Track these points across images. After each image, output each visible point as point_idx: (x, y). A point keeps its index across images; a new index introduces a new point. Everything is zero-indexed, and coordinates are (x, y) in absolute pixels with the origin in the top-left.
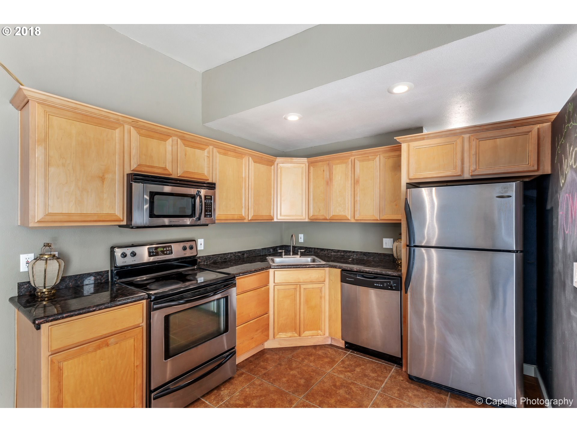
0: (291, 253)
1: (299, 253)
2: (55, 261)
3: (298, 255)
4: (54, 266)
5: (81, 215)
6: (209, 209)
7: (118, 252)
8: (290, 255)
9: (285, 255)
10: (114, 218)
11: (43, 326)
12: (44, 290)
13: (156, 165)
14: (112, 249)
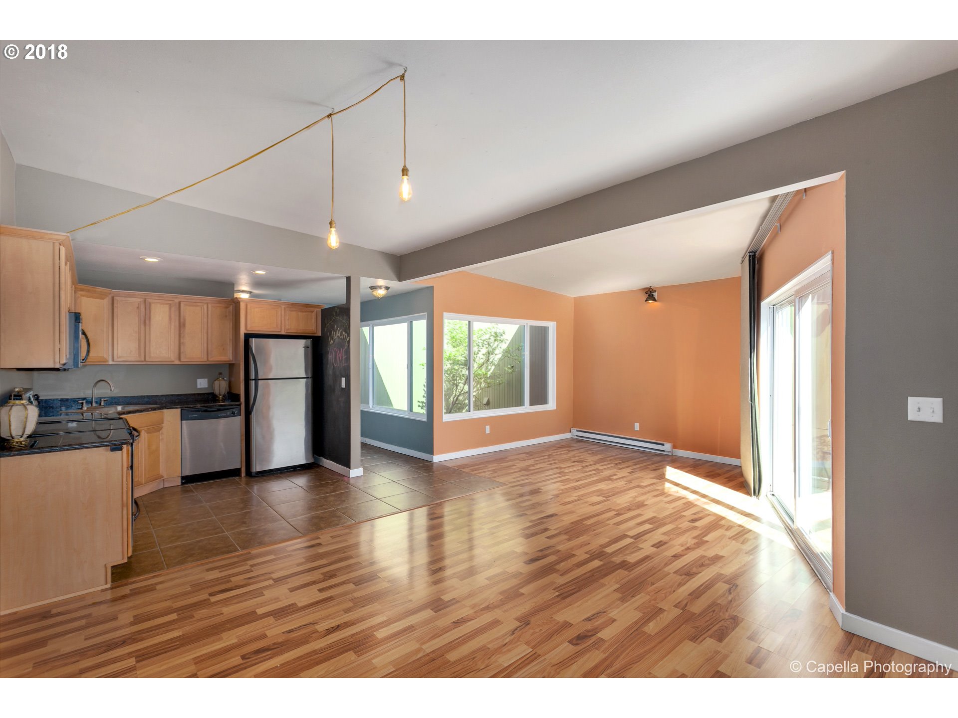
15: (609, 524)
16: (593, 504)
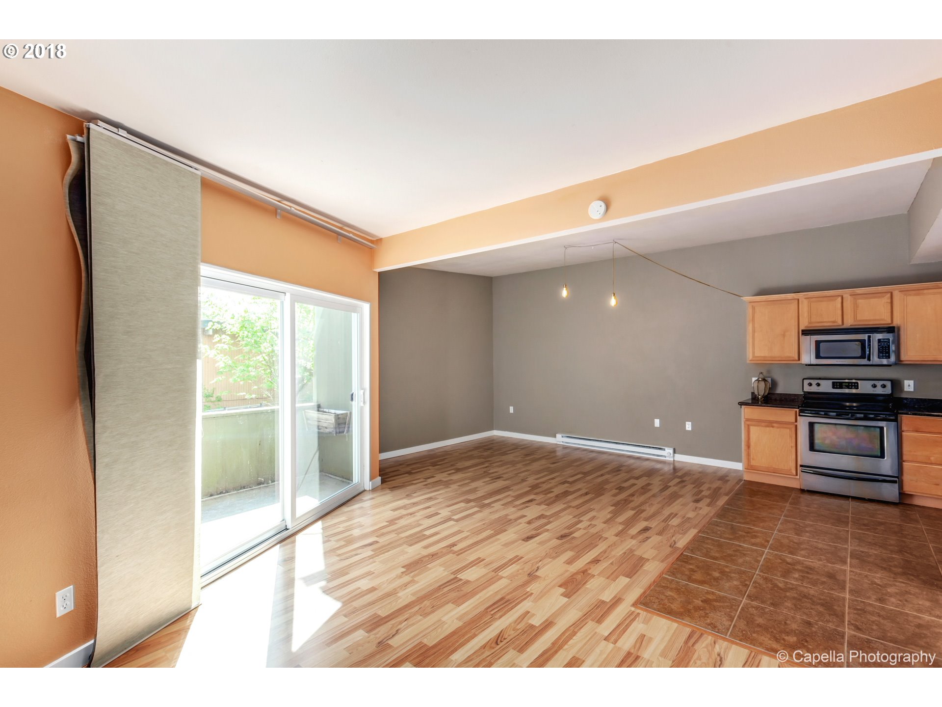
5: (771, 357)
6: (885, 351)
7: (806, 382)
10: (792, 359)
12: (759, 397)
14: (803, 380)
15: (467, 531)
16: (478, 561)
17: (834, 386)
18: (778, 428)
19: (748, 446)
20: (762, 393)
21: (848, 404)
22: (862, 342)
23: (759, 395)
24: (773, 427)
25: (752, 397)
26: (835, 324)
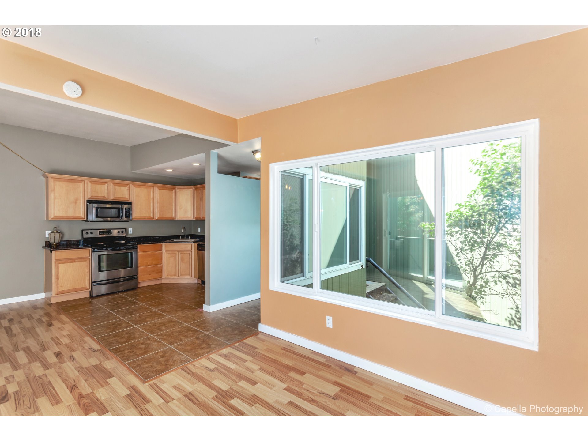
0: (185, 237)
1: (189, 237)
2: (58, 234)
3: (189, 238)
4: (58, 235)
5: (67, 216)
6: (128, 214)
7: (84, 232)
8: (184, 238)
9: (181, 238)
10: (80, 218)
11: (53, 251)
12: (54, 244)
13: (100, 195)
14: (82, 231)
17: (100, 233)
18: (78, 262)
19: (58, 278)
20: (57, 241)
21: (99, 243)
22: (118, 209)
23: (54, 243)
24: (75, 262)
25: (45, 245)
26: (105, 198)
